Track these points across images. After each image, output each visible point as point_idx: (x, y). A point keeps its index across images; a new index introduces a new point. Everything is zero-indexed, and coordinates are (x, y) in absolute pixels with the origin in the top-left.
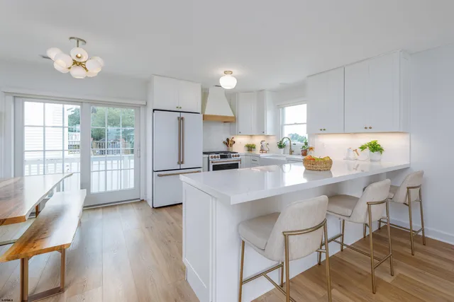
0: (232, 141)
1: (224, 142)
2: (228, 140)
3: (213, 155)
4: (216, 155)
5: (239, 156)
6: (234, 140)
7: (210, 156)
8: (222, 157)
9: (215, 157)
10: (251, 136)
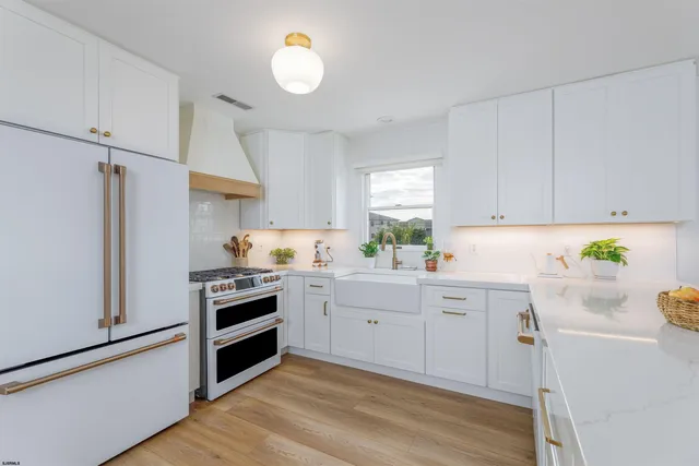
0: (245, 243)
1: (226, 246)
2: (234, 239)
3: (218, 283)
4: (226, 282)
5: (278, 278)
6: (250, 240)
7: (209, 285)
8: (240, 285)
9: (222, 288)
10: (283, 231)
